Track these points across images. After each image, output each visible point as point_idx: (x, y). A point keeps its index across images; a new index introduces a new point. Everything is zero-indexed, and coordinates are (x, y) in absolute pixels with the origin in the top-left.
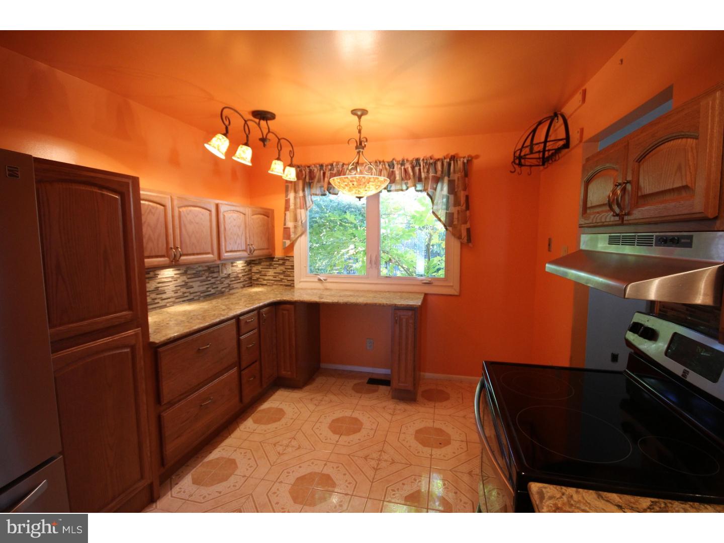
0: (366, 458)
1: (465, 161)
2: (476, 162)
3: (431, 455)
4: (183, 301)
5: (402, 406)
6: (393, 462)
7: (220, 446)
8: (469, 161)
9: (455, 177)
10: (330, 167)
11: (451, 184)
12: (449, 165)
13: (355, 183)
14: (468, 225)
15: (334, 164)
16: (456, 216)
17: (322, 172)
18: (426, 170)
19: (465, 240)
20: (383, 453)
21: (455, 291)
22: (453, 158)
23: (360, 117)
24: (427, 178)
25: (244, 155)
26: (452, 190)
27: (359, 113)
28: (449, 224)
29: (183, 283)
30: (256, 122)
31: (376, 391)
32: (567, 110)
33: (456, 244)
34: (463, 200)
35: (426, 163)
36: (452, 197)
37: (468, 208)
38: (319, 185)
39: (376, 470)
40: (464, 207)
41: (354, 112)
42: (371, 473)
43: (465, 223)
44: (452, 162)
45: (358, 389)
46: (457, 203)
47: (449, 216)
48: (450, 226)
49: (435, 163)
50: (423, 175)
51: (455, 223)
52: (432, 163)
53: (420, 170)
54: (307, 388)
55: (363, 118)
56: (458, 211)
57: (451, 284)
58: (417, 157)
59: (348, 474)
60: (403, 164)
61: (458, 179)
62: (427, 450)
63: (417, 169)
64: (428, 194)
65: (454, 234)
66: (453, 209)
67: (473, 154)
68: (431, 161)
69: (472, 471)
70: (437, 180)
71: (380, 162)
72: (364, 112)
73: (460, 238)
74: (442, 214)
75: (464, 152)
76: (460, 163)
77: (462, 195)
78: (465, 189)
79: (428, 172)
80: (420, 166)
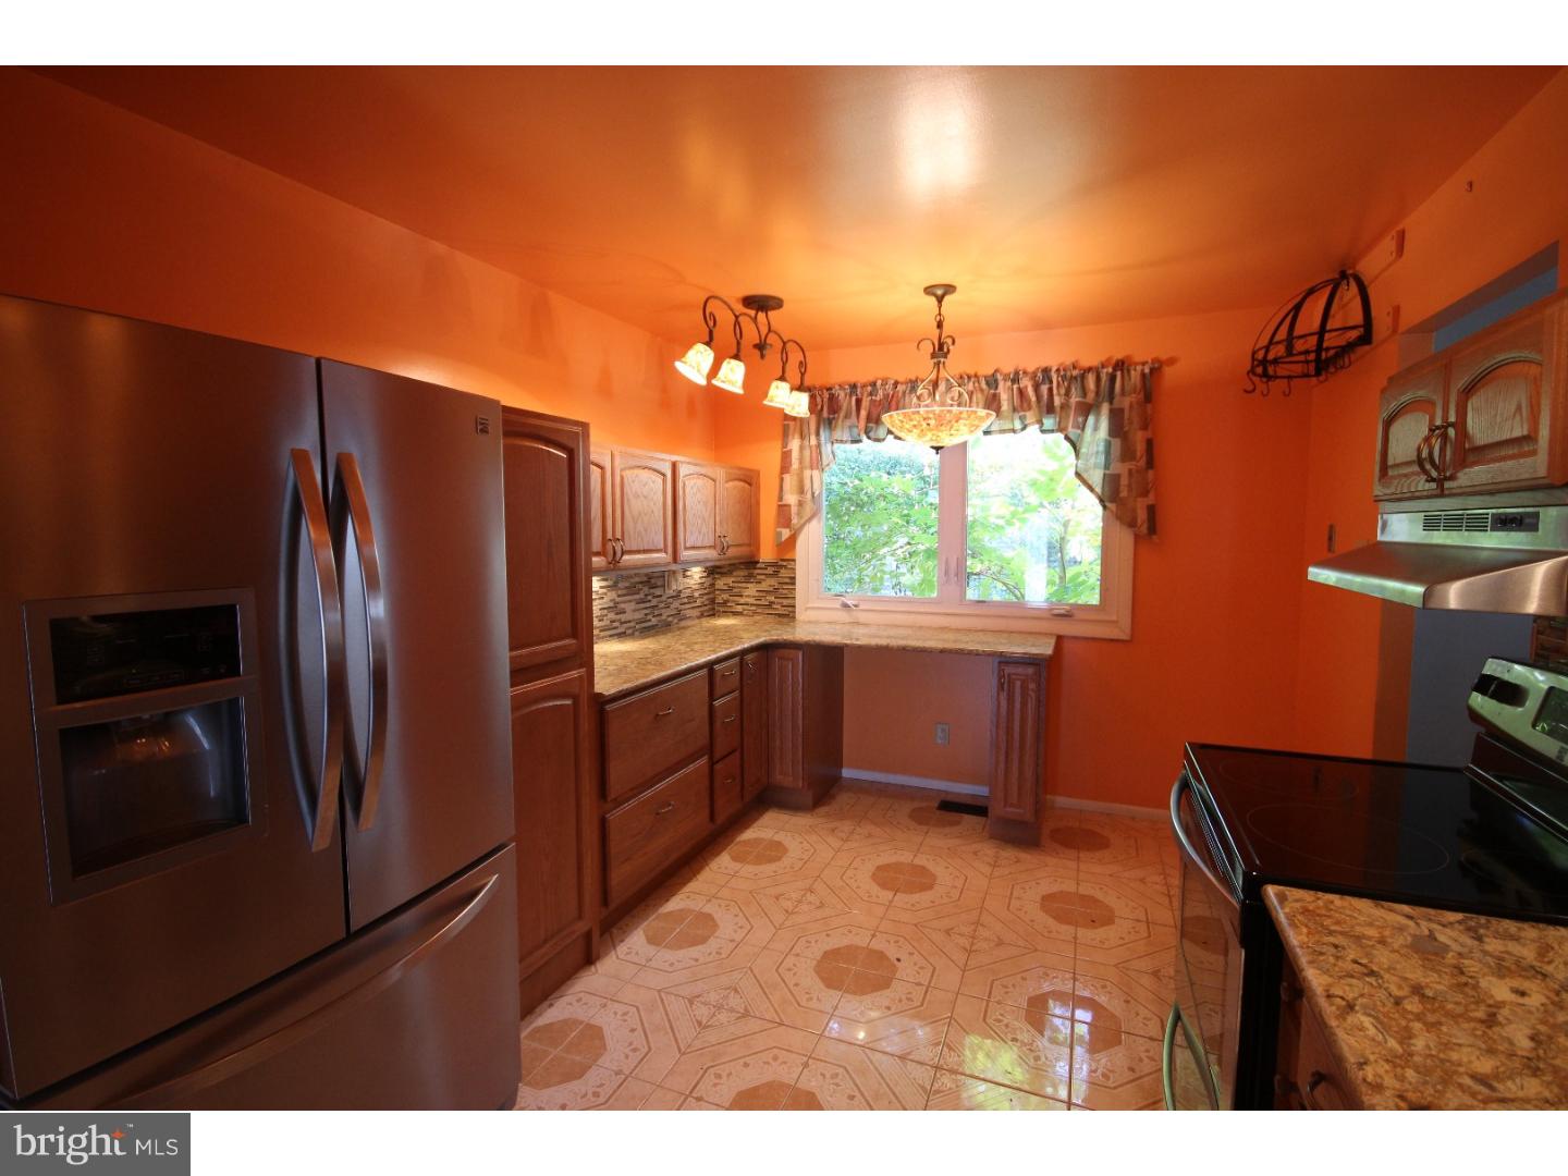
0: (948, 932)
1: (1147, 371)
2: (1168, 371)
3: (1075, 938)
4: (611, 636)
5: (1009, 853)
6: (1000, 943)
7: (683, 891)
8: (1157, 369)
9: (1126, 402)
10: (869, 388)
11: (1116, 418)
12: (1112, 379)
13: (932, 422)
14: (1150, 500)
15: (879, 383)
16: (1124, 481)
17: (854, 398)
18: (1063, 391)
19: (1144, 529)
20: (980, 928)
21: (1122, 631)
22: (1121, 365)
23: (940, 300)
24: (1064, 407)
25: (733, 376)
26: (1117, 429)
27: (940, 292)
28: (1112, 496)
29: (612, 604)
30: (750, 317)
31: (957, 823)
32: (1369, 266)
33: (1126, 538)
34: (1140, 448)
35: (1064, 378)
36: (1117, 443)
37: (1150, 463)
38: (848, 423)
39: (970, 952)
40: (1142, 463)
41: (929, 290)
42: (960, 957)
43: (1145, 493)
44: (1119, 373)
45: (920, 818)
46: (1127, 454)
47: (1112, 482)
48: (1113, 500)
49: (1083, 377)
50: (1057, 401)
51: (1124, 494)
52: (1075, 376)
53: (1050, 390)
54: (823, 810)
55: (947, 299)
56: (1130, 471)
57: (1114, 618)
58: (1044, 364)
59: (916, 953)
60: (1015, 380)
61: (1131, 406)
62: (1067, 931)
63: (1044, 389)
64: (1067, 438)
65: (1119, 518)
66: (1118, 468)
67: (1164, 357)
68: (1075, 373)
69: (1159, 971)
70: (1086, 409)
71: (969, 377)
72: (949, 289)
73: (1132, 524)
74: (1096, 478)
75: (1142, 348)
76: (1135, 375)
77: (1139, 439)
78: (1145, 427)
79: (1068, 394)
80: (1051, 382)
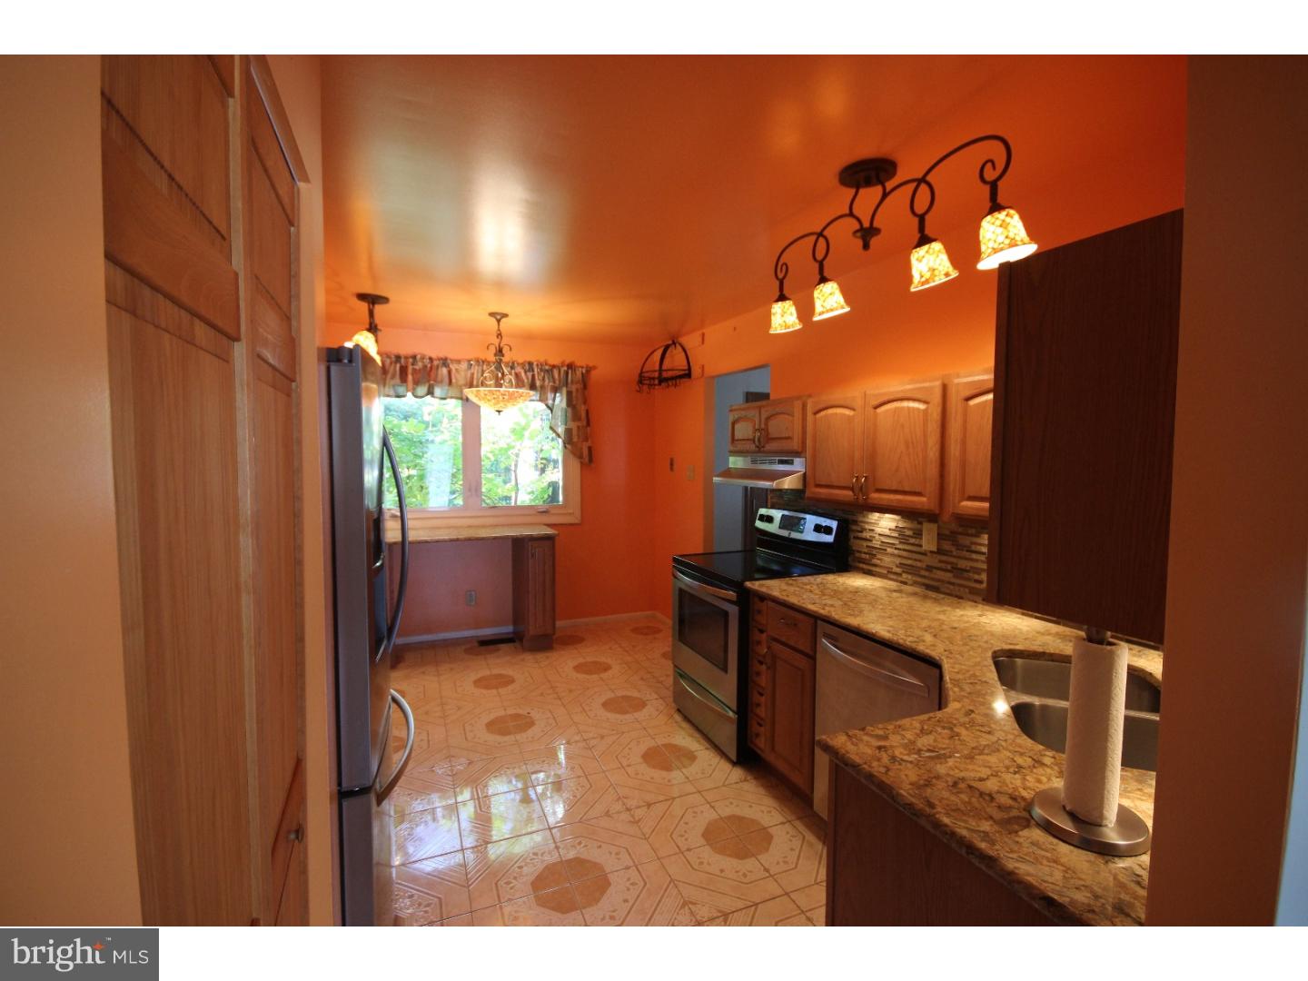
1: (584, 371)
2: (594, 374)
8: (589, 370)
9: (574, 388)
10: (411, 360)
11: (569, 394)
12: (567, 373)
14: (589, 443)
15: (418, 357)
16: (575, 432)
17: (398, 366)
18: (541, 378)
19: (587, 460)
21: (575, 519)
22: (571, 366)
23: (499, 321)
24: (542, 387)
26: (570, 403)
27: (498, 317)
28: (569, 441)
31: (498, 650)
32: (684, 340)
33: (576, 465)
34: (583, 415)
35: (541, 370)
36: (570, 410)
37: (588, 424)
38: (392, 382)
40: (585, 423)
41: (492, 314)
43: (586, 439)
44: (570, 371)
45: (469, 651)
46: (576, 417)
47: (568, 432)
48: (568, 444)
49: (552, 370)
50: (538, 383)
51: (575, 439)
52: (549, 370)
53: (533, 376)
55: (504, 320)
56: (578, 427)
57: (571, 511)
58: (528, 359)
60: (512, 368)
61: (577, 390)
63: (530, 374)
64: (547, 405)
65: (573, 453)
66: (573, 425)
67: (591, 365)
68: (547, 367)
70: (555, 390)
71: (483, 362)
72: (505, 315)
73: (581, 457)
74: (561, 430)
75: (581, 361)
76: (579, 373)
77: (582, 409)
78: (585, 403)
79: (544, 379)
80: (533, 371)
